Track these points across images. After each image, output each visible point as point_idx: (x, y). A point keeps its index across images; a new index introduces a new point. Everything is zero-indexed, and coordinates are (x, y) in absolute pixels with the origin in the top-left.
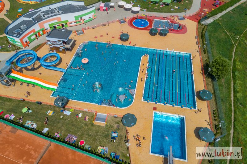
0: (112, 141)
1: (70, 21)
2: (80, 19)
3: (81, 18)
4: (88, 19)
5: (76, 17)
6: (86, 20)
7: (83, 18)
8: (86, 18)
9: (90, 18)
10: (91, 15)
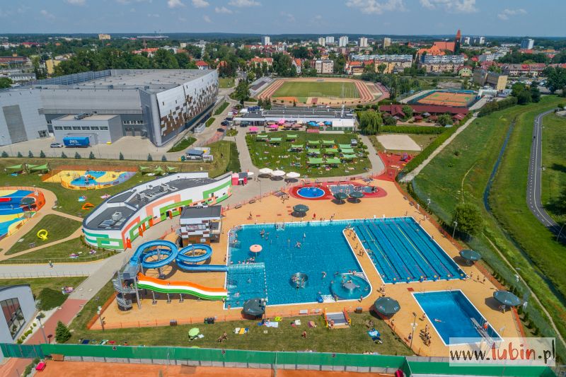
0: (377, 343)
1: (194, 201)
2: (210, 195)
3: (212, 195)
4: (222, 196)
5: (205, 194)
6: (219, 197)
7: (216, 194)
8: (219, 194)
9: (224, 194)
10: (226, 190)
